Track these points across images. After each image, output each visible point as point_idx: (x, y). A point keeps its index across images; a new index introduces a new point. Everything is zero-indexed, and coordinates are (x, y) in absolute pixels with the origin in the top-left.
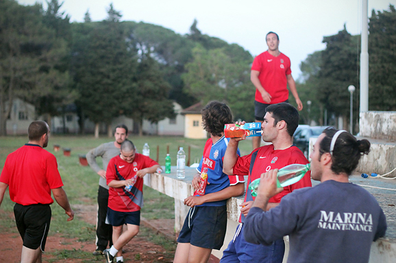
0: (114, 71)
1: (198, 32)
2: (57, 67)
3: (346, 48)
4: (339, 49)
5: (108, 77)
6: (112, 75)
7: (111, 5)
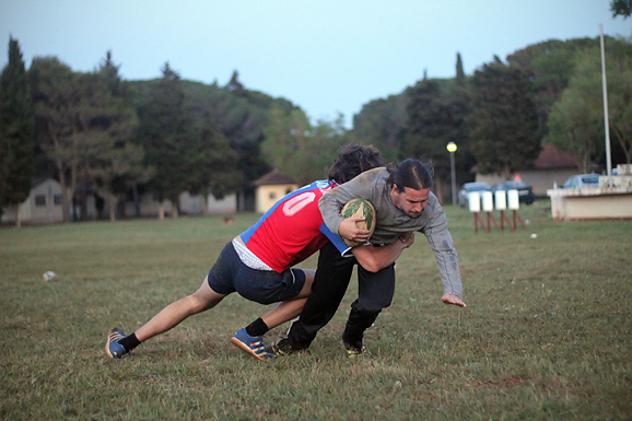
0: (178, 140)
1: (240, 86)
2: (132, 141)
3: (436, 100)
4: (428, 102)
5: (173, 149)
6: (178, 146)
7: (167, 65)
